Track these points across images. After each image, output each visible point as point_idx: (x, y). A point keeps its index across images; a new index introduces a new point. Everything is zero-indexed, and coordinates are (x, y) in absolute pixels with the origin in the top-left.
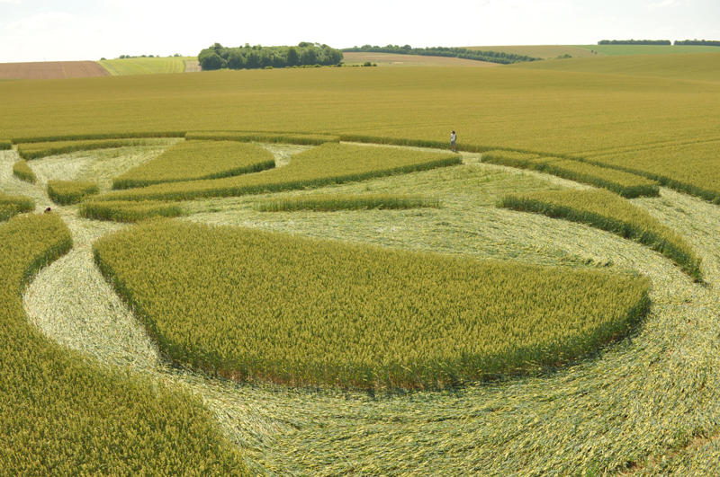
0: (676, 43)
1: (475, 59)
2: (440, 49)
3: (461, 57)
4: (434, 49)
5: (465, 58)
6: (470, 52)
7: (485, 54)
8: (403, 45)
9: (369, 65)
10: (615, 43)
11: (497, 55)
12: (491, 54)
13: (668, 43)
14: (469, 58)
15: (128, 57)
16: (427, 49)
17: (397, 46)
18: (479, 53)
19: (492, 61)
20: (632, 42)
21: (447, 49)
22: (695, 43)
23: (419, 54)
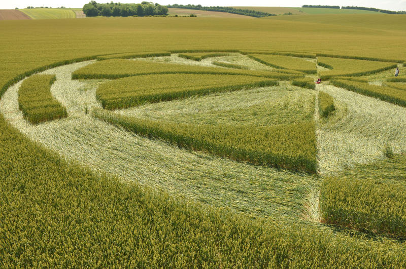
0: (343, 8)
1: (237, 14)
2: (218, 7)
3: (230, 12)
4: (214, 7)
5: (232, 13)
6: (235, 10)
7: (244, 11)
8: (197, 5)
9: (176, 16)
10: (311, 6)
11: (251, 12)
12: (247, 11)
13: (338, 7)
14: (234, 13)
15: (32, 8)
16: (211, 7)
17: (193, 5)
18: (240, 10)
19: (247, 15)
20: (319, 7)
21: (222, 8)
22: (352, 8)
23: (206, 10)
